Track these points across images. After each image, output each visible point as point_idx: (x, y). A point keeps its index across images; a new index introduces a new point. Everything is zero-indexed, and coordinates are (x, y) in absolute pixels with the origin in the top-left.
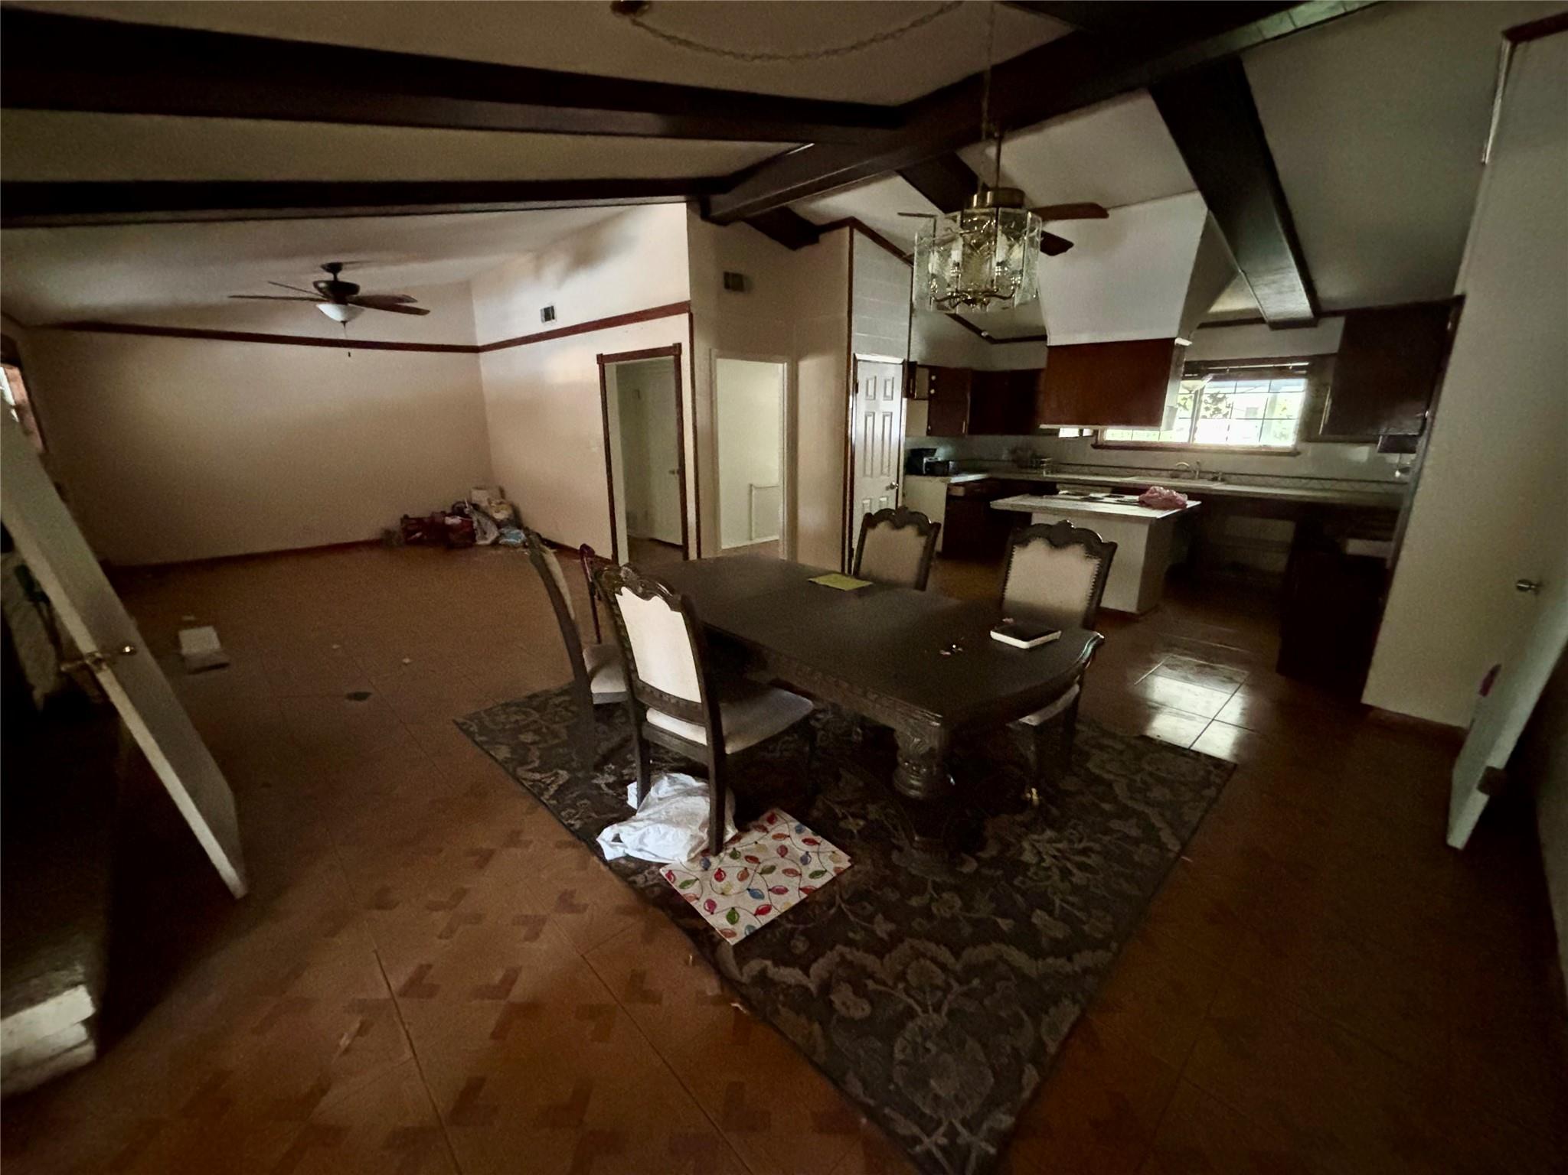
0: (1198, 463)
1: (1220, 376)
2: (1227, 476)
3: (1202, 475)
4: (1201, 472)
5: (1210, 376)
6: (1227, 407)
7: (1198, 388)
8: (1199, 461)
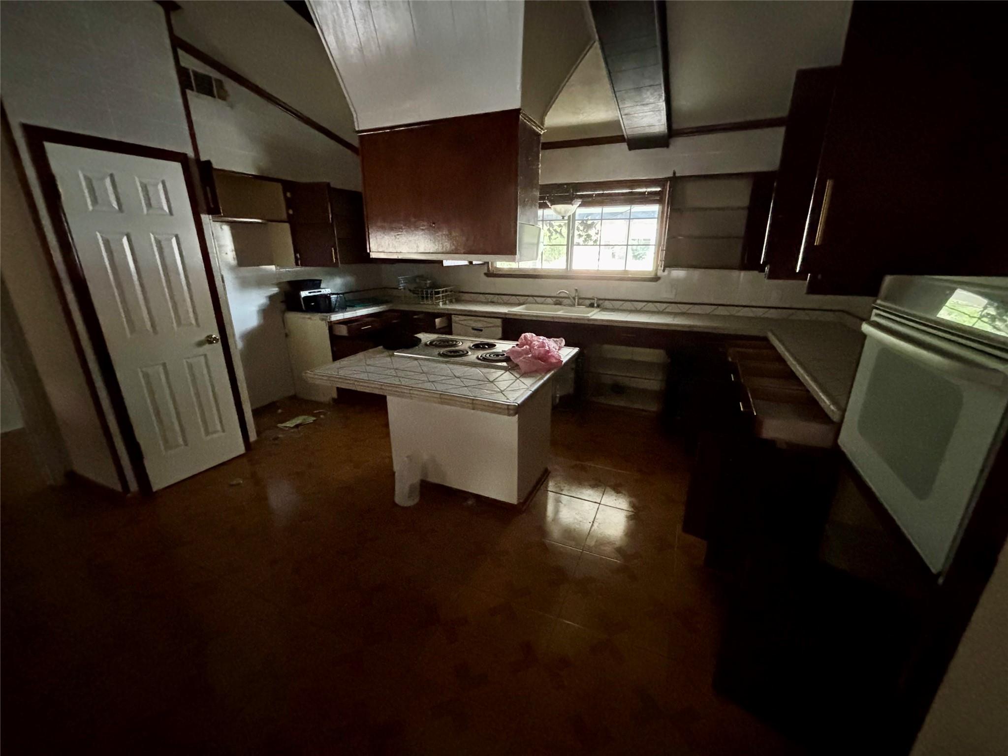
0: (576, 290)
1: (587, 202)
2: (601, 302)
3: (581, 301)
4: (580, 298)
5: (578, 202)
6: (596, 234)
7: (570, 213)
8: (576, 288)
